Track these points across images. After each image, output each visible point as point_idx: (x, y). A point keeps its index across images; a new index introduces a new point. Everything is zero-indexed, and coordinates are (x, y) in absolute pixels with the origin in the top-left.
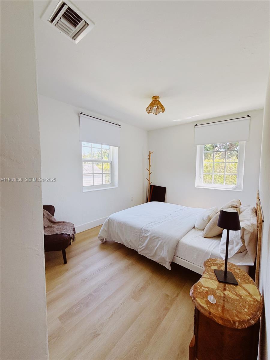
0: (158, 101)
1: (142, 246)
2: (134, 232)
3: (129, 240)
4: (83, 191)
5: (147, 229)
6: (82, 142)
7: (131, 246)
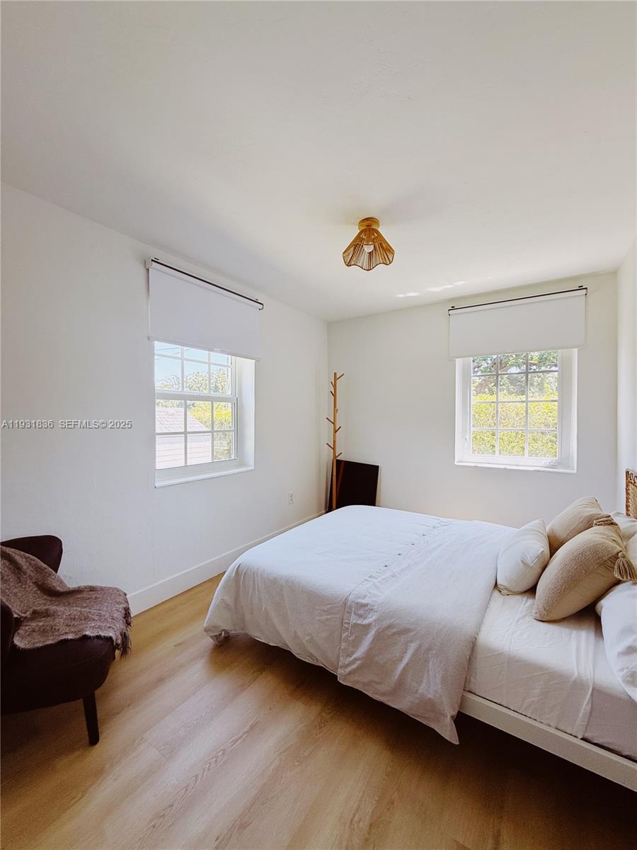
0: (378, 232)
1: (352, 659)
2: (324, 611)
3: (308, 638)
4: (156, 485)
5: (364, 601)
6: (156, 342)
7: (311, 656)
